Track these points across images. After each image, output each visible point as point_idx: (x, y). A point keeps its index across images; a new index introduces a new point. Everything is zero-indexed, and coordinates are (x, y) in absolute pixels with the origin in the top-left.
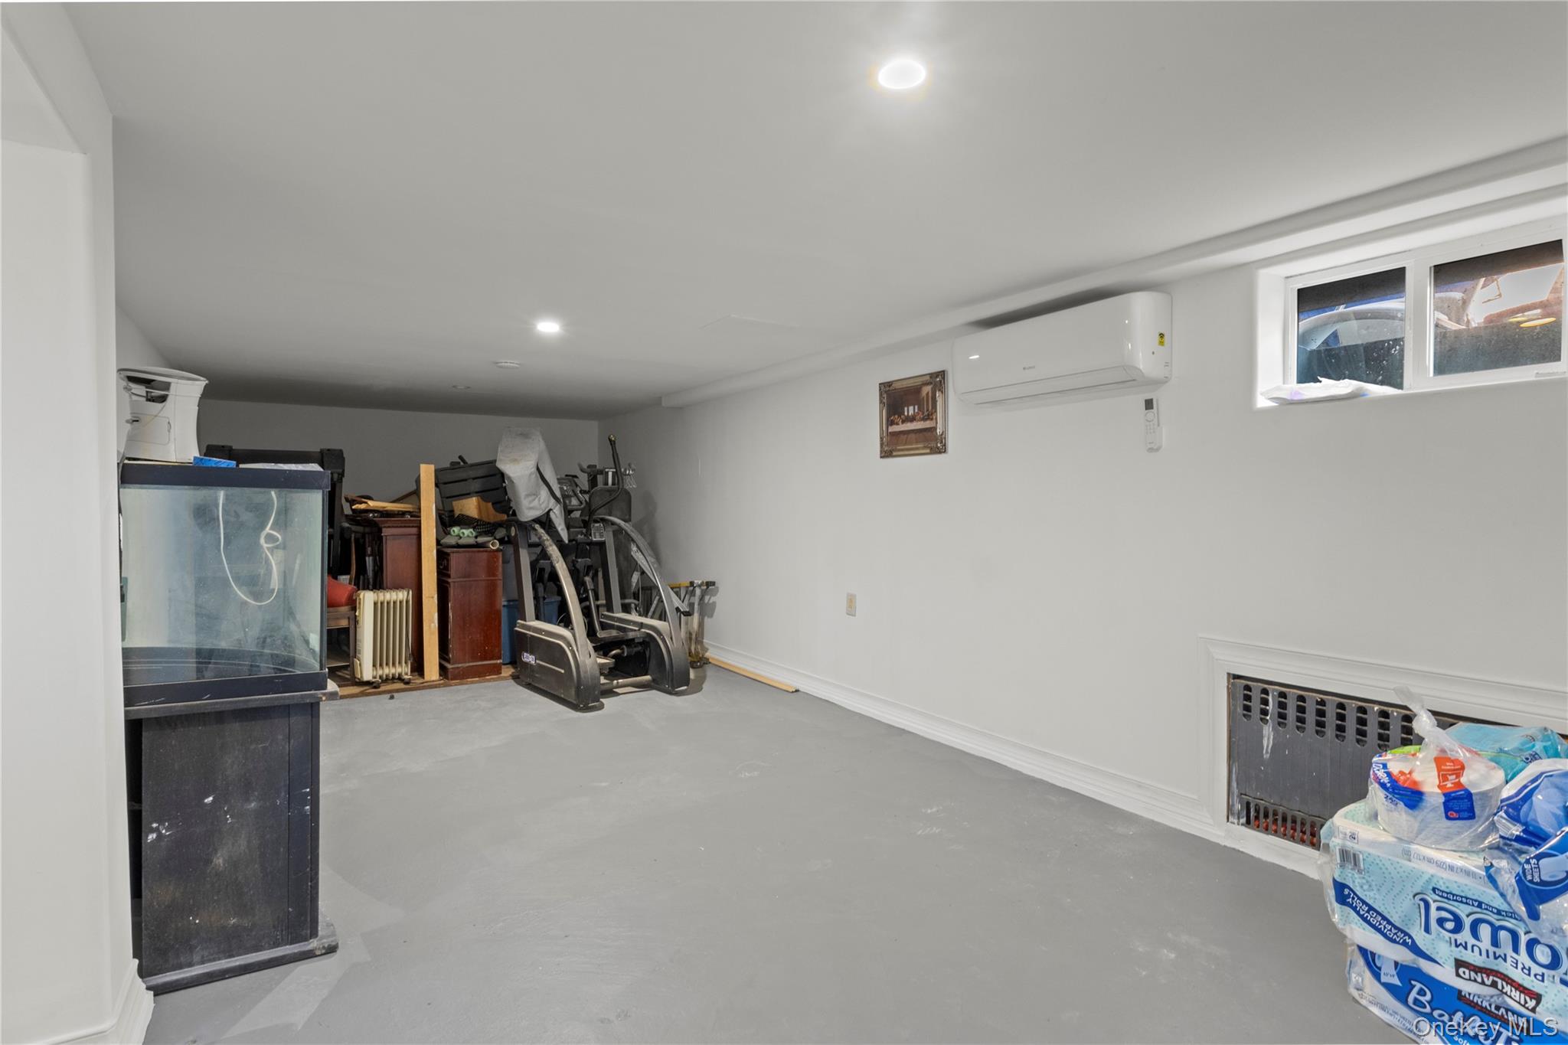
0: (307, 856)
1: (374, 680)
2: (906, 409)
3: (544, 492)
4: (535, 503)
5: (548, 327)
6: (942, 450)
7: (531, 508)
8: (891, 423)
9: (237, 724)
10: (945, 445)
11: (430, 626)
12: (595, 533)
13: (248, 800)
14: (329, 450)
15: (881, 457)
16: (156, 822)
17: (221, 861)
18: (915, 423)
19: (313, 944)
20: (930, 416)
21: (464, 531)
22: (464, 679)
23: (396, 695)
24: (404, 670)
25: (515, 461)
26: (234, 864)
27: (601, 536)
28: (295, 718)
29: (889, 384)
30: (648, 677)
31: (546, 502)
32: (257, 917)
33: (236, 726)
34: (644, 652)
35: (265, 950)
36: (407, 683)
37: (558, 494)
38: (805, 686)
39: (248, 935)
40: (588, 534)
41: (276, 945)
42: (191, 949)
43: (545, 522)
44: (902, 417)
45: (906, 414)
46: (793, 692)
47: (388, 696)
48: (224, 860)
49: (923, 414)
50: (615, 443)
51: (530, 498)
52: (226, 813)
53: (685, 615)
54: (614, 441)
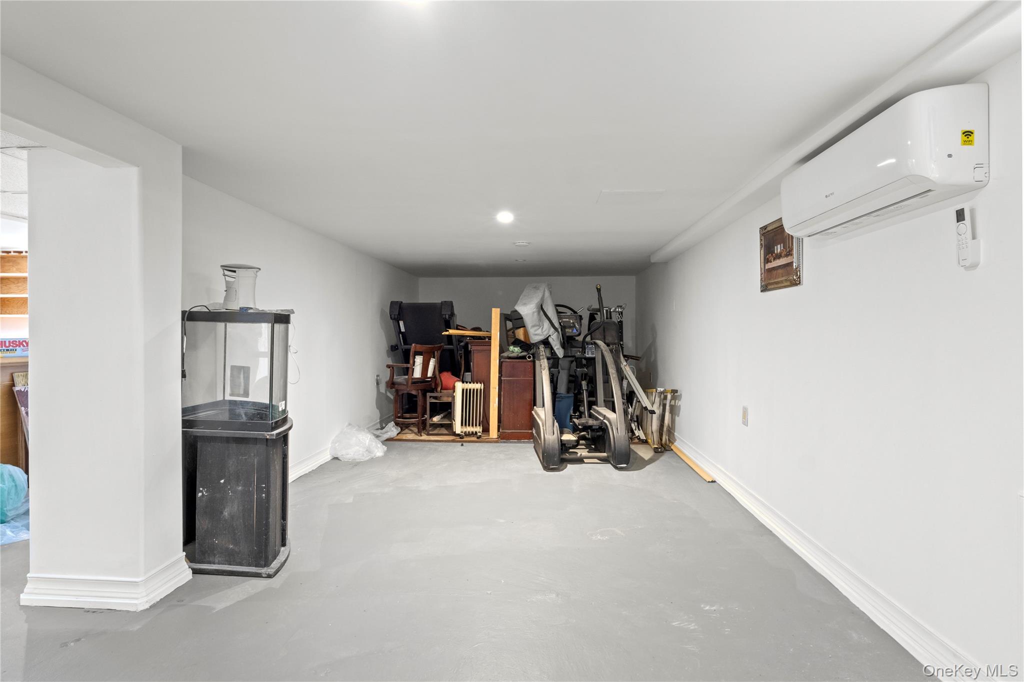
0: (263, 522)
1: (461, 434)
2: (776, 247)
3: (546, 324)
4: (539, 331)
5: (505, 217)
6: (796, 283)
7: (536, 335)
8: (767, 261)
9: (235, 445)
10: (799, 278)
11: (493, 405)
12: (588, 352)
13: (238, 485)
14: (445, 302)
15: (762, 291)
16: (202, 488)
17: (227, 514)
18: (781, 260)
19: (263, 571)
20: (789, 253)
21: (515, 348)
22: (508, 439)
23: (464, 444)
24: (479, 429)
25: (525, 304)
26: (232, 517)
27: (592, 354)
28: (259, 445)
29: (765, 228)
30: (605, 454)
31: (547, 331)
32: (241, 548)
33: (234, 445)
34: (604, 436)
35: (245, 566)
36: (479, 437)
37: (557, 325)
38: (719, 480)
39: (238, 556)
40: (584, 351)
41: (249, 565)
42: (215, 555)
43: (546, 343)
44: (774, 254)
45: (776, 252)
46: (709, 482)
47: (460, 444)
48: (228, 514)
49: (786, 251)
50: (600, 291)
51: (536, 328)
52: (229, 489)
53: (650, 413)
54: (600, 289)
